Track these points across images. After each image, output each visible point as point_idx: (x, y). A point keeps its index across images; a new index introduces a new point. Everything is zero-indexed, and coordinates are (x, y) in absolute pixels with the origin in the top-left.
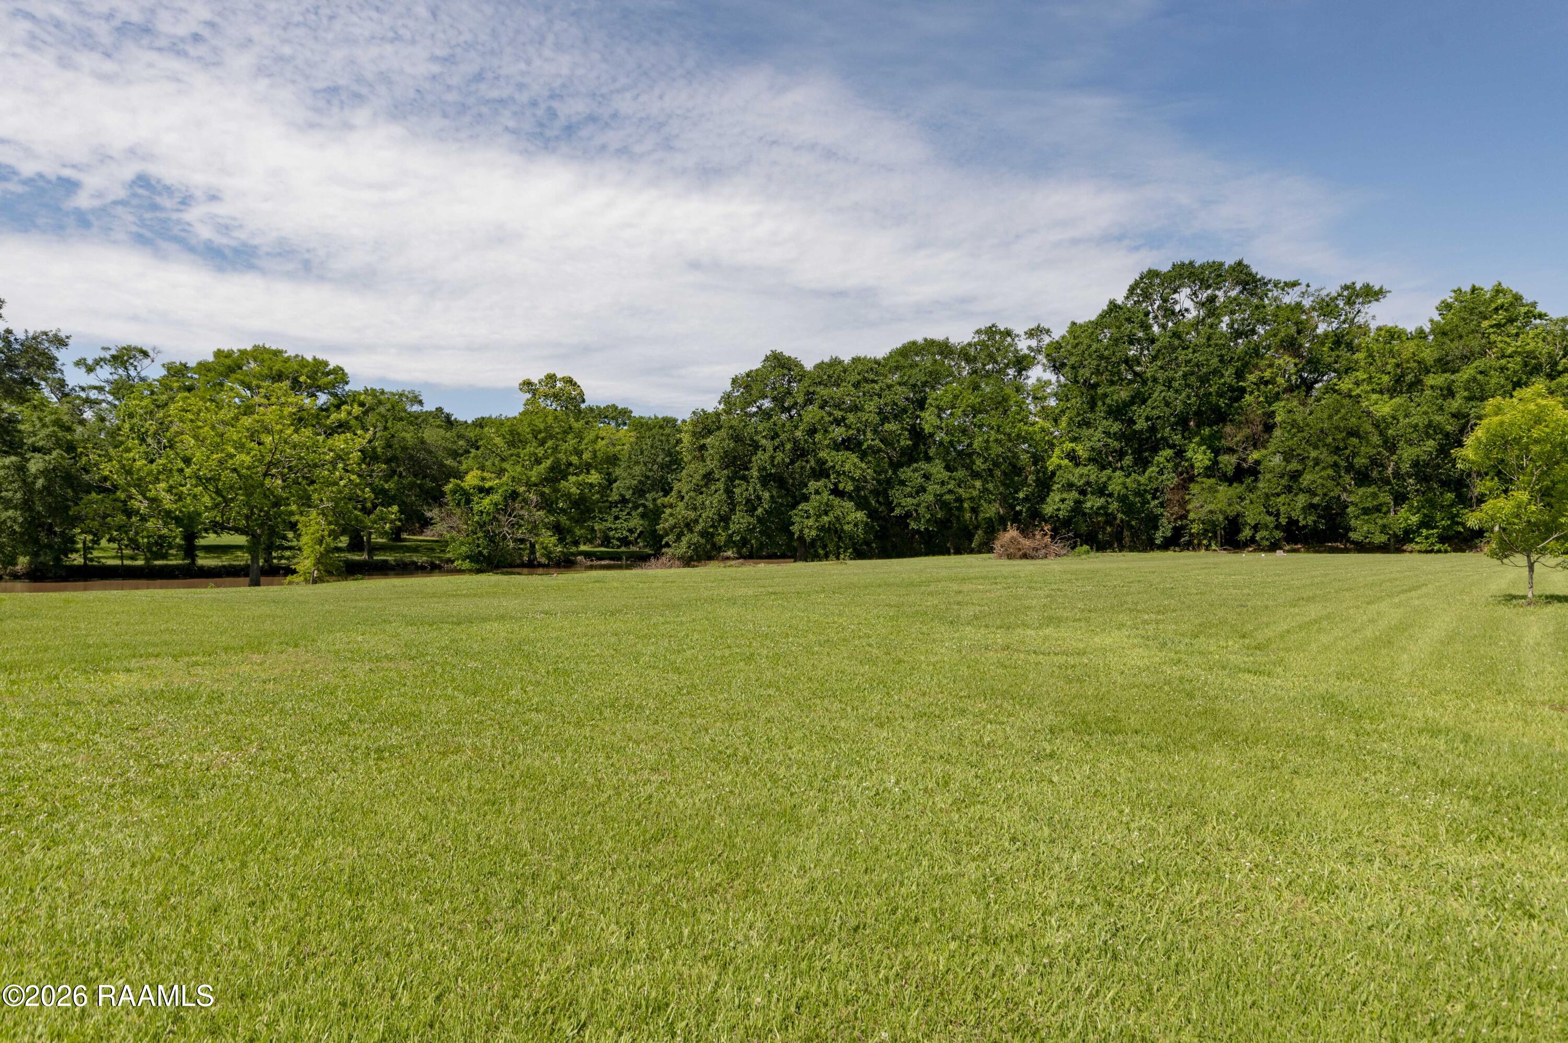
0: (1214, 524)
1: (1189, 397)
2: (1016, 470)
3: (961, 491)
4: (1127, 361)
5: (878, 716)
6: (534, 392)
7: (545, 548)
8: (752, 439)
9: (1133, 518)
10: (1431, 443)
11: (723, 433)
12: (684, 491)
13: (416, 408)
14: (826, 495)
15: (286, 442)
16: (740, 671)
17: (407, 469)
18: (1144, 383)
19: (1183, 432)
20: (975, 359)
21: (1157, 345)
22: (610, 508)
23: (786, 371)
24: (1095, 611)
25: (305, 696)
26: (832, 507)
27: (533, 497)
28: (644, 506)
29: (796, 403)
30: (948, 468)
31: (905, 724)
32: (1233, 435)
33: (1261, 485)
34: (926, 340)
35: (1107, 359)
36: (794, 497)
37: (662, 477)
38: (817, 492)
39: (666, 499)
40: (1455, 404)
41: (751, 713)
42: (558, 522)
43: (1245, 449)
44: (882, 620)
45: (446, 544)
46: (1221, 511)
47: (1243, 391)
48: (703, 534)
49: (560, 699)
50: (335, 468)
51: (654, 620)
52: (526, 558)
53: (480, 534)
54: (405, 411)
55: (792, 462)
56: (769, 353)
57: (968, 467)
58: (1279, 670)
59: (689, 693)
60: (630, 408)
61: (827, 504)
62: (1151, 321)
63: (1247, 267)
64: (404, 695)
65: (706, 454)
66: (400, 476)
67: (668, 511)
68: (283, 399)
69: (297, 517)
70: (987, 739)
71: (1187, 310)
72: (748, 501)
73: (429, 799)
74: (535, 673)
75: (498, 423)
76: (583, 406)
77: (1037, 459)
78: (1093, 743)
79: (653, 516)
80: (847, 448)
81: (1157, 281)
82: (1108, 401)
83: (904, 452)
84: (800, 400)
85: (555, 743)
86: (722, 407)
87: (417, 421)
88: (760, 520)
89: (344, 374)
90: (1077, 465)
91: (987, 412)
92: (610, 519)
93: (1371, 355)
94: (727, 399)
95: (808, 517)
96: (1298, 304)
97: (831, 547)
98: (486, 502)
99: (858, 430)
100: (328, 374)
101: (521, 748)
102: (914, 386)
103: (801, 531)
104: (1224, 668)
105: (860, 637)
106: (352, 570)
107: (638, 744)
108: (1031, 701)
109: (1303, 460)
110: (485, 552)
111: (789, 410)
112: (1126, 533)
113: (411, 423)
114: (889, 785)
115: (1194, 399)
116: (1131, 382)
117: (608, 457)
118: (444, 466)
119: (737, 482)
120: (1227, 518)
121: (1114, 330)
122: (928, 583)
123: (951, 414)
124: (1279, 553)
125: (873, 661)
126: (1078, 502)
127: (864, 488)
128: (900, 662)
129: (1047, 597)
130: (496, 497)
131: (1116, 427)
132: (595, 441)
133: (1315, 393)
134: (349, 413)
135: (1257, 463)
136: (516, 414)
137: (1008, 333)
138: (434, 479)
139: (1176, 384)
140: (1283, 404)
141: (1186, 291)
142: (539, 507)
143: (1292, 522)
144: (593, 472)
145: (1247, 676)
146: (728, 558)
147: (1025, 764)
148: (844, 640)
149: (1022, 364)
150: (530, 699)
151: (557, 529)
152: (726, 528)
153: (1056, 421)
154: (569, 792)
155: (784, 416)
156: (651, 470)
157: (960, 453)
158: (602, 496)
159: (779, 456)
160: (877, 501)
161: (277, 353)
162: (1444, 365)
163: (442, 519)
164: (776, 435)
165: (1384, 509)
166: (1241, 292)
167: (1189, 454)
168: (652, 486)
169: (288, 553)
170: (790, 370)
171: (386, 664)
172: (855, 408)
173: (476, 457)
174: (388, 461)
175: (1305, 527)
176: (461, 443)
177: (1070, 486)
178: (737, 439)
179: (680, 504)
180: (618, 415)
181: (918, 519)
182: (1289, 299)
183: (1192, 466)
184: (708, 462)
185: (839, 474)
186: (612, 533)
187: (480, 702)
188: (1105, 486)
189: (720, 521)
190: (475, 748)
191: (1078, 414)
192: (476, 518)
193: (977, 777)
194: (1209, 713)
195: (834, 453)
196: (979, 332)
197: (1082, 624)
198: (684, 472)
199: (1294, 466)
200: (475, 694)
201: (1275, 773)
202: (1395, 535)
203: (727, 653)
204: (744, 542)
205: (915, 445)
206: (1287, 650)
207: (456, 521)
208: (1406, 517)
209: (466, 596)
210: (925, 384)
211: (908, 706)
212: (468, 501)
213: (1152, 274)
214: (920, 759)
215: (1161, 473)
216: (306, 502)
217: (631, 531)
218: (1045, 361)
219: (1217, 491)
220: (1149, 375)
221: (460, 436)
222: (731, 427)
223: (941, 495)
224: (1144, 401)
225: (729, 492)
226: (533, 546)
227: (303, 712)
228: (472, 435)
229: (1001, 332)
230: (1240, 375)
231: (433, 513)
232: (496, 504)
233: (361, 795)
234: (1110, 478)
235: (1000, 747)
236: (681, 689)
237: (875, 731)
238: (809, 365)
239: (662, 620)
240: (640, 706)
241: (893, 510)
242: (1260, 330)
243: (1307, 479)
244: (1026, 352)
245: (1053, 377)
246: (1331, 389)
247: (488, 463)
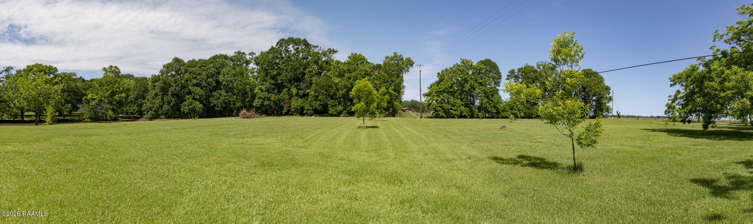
0: (297, 109)
1: (292, 74)
2: (246, 93)
3: (230, 99)
4: (276, 63)
5: (206, 164)
6: (106, 71)
7: (110, 115)
8: (169, 83)
9: (277, 107)
10: (345, 90)
11: (160, 81)
12: (149, 99)
13: (75, 77)
14: (191, 100)
15: (43, 88)
16: (166, 151)
17: (73, 94)
18: (280, 70)
19: (290, 84)
20: (234, 61)
21: (284, 60)
22: (128, 104)
23: (179, 63)
24: (267, 133)
25: (49, 154)
26: (193, 103)
27: (106, 101)
28: (138, 103)
29: (182, 73)
30: (226, 92)
31: (213, 166)
32: (302, 85)
33: (309, 99)
34: (220, 54)
35: (271, 62)
36: (181, 100)
37: (143, 94)
38: (188, 99)
39: (144, 101)
40: (351, 81)
41: (169, 163)
42: (113, 108)
43: (305, 89)
44: (207, 136)
45: (83, 114)
46: (299, 105)
47: (305, 74)
48: (155, 111)
49: (114, 158)
50: (55, 94)
51: (141, 136)
52: (104, 118)
53: (92, 112)
54: (72, 78)
55: (181, 90)
56: (174, 58)
57: (232, 92)
58: (310, 147)
59: (151, 157)
60: (133, 75)
61: (191, 102)
62: (282, 53)
63: (307, 41)
64: (73, 155)
65: (156, 88)
66: (71, 96)
67: (145, 104)
68: (42, 77)
69: (46, 108)
70: (237, 170)
71: (291, 51)
72: (168, 101)
73: (80, 184)
74: (107, 150)
75: (96, 80)
76: (120, 74)
77: (251, 90)
78: (266, 169)
79: (140, 106)
80: (197, 86)
81: (284, 42)
82: (271, 74)
83: (214, 87)
84: (183, 72)
85: (113, 170)
86: (160, 74)
87: (75, 80)
88: (171, 107)
89: (57, 69)
90: (262, 92)
91: (238, 76)
92: (128, 107)
93: (334, 67)
94: (162, 71)
95: (186, 106)
96: (318, 52)
97: (192, 115)
98: (94, 103)
99: (200, 81)
100: (53, 69)
101: (104, 171)
102: (217, 68)
103: (184, 110)
104: (297, 147)
105: (201, 141)
106: (60, 121)
107: (136, 172)
108: (249, 158)
109: (319, 93)
110: (93, 116)
111: (180, 74)
112: (275, 111)
113: (74, 81)
114: (209, 183)
115: (293, 75)
116: (277, 69)
117: (127, 89)
118: (82, 93)
119: (165, 96)
120: (300, 107)
121: (272, 54)
122: (220, 125)
123: (227, 76)
124: (313, 117)
125: (204, 148)
126: (262, 102)
127: (202, 98)
128: (212, 148)
129: (254, 129)
130: (96, 101)
131: (273, 82)
132: (123, 84)
133: (322, 76)
134: (58, 79)
135: (308, 93)
136: (102, 77)
137: (244, 53)
138: (80, 96)
139: (288, 71)
140: (314, 78)
141: (291, 45)
142: (108, 104)
143: (316, 109)
144: (123, 93)
145: (302, 149)
146: (162, 118)
147: (247, 176)
148: (196, 142)
149: (248, 62)
150: (106, 158)
151: (113, 110)
152: (162, 109)
153: (257, 79)
154: (117, 184)
155: (179, 76)
156: (139, 93)
157: (230, 88)
158: (126, 100)
159: (177, 88)
160: (206, 102)
161: (41, 65)
162: (349, 71)
163: (82, 107)
164: (176, 82)
165: (336, 106)
166: (305, 47)
167: (292, 90)
168: (140, 97)
169: (44, 117)
170: (180, 63)
171: (68, 147)
172: (199, 74)
173: (91, 90)
174: (68, 92)
175: (319, 110)
176: (87, 86)
177: (260, 98)
178: (165, 83)
179: (148, 102)
180: (130, 77)
181: (218, 107)
182: (316, 50)
183: (292, 93)
184: (156, 90)
185: (195, 93)
186: (128, 111)
187: (93, 158)
188: (270, 98)
189: (160, 107)
190: (91, 171)
191: (263, 78)
192: (91, 107)
193: (234, 180)
194: (292, 159)
195: (193, 87)
196: (235, 53)
197: (263, 136)
198: (149, 93)
199: (317, 94)
200: (91, 156)
201: (307, 173)
202: (338, 112)
203: (162, 146)
204: (167, 113)
205: (217, 85)
206: (312, 141)
207: (85, 108)
208: (340, 108)
209: (88, 129)
210: (220, 67)
211: (214, 161)
212: (89, 102)
213: (283, 40)
214: (218, 176)
215: (284, 95)
216: (48, 103)
217: (134, 110)
218: (254, 62)
219: (298, 100)
220: (282, 68)
221: (86, 84)
222: (163, 80)
223: (225, 100)
224: (280, 75)
225: (162, 99)
226: (106, 115)
227: (49, 158)
228: (90, 84)
229: (242, 53)
230: (304, 69)
231: (80, 106)
232: (96, 103)
233: (63, 181)
234: (271, 96)
235: (241, 172)
236: (149, 156)
237: (205, 168)
238: (186, 61)
239: (143, 136)
240: (137, 161)
241: (210, 104)
242: (309, 58)
243: (320, 97)
244: (249, 59)
245: (256, 67)
246: (325, 75)
247: (94, 92)
